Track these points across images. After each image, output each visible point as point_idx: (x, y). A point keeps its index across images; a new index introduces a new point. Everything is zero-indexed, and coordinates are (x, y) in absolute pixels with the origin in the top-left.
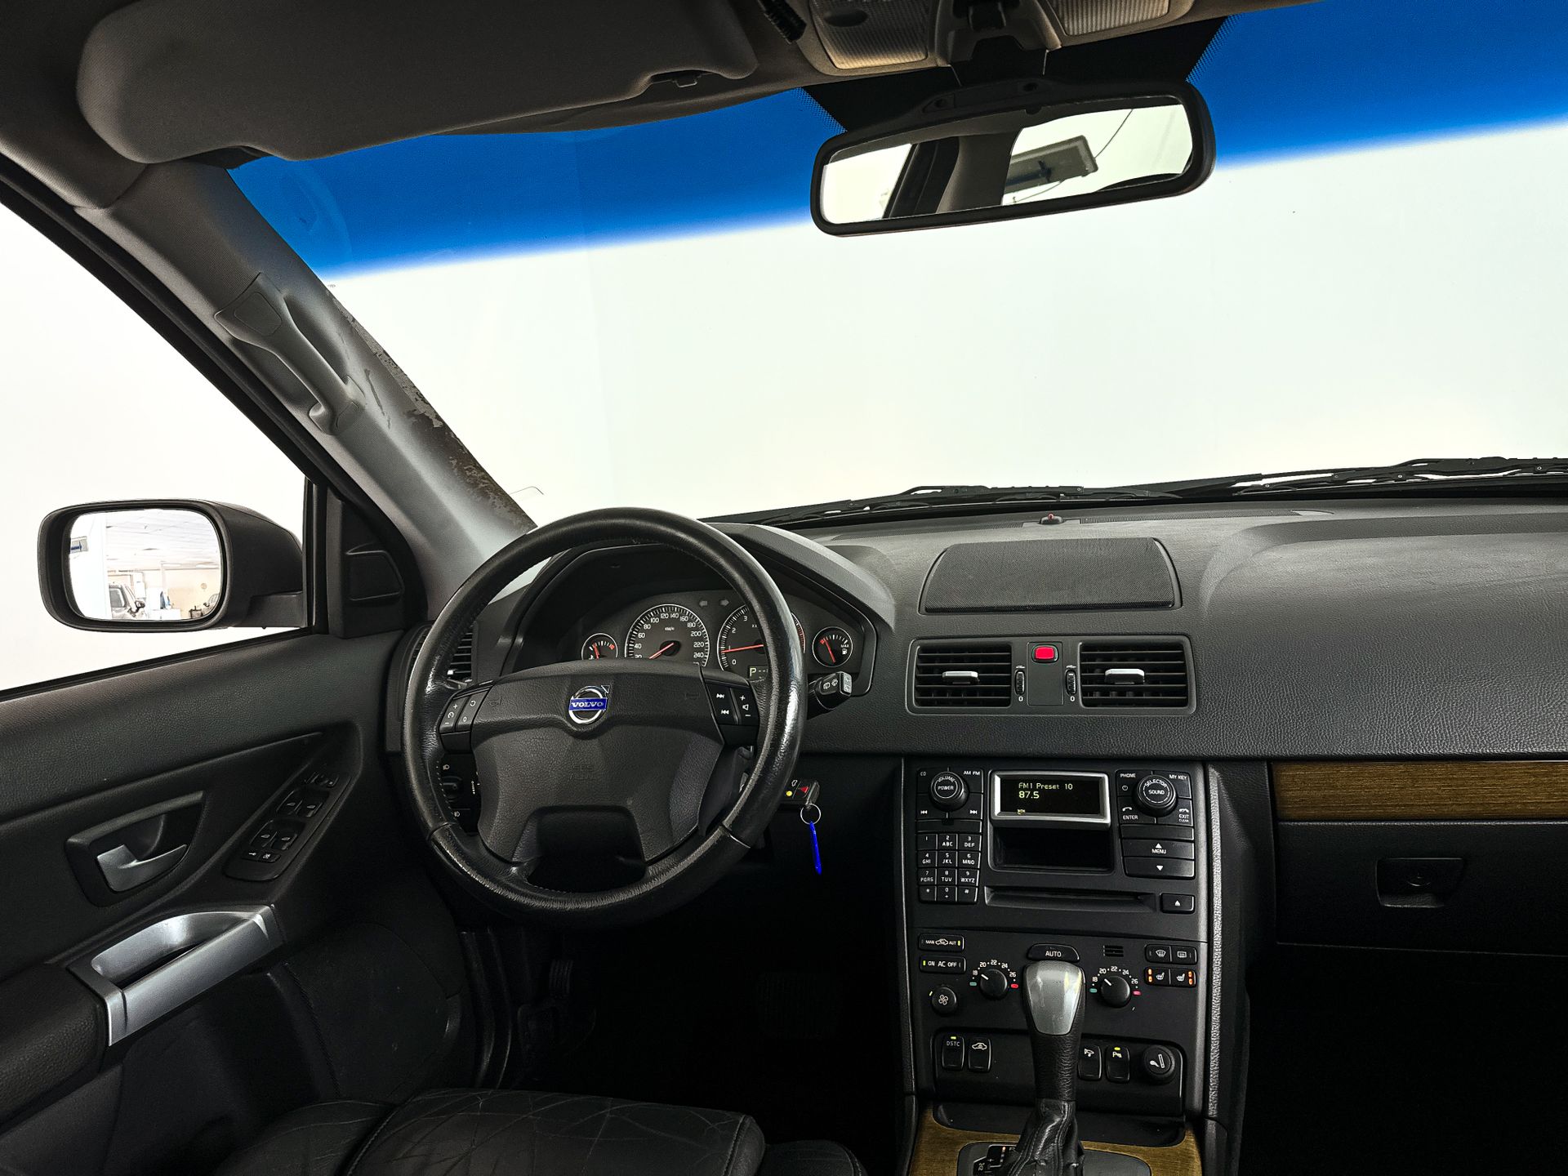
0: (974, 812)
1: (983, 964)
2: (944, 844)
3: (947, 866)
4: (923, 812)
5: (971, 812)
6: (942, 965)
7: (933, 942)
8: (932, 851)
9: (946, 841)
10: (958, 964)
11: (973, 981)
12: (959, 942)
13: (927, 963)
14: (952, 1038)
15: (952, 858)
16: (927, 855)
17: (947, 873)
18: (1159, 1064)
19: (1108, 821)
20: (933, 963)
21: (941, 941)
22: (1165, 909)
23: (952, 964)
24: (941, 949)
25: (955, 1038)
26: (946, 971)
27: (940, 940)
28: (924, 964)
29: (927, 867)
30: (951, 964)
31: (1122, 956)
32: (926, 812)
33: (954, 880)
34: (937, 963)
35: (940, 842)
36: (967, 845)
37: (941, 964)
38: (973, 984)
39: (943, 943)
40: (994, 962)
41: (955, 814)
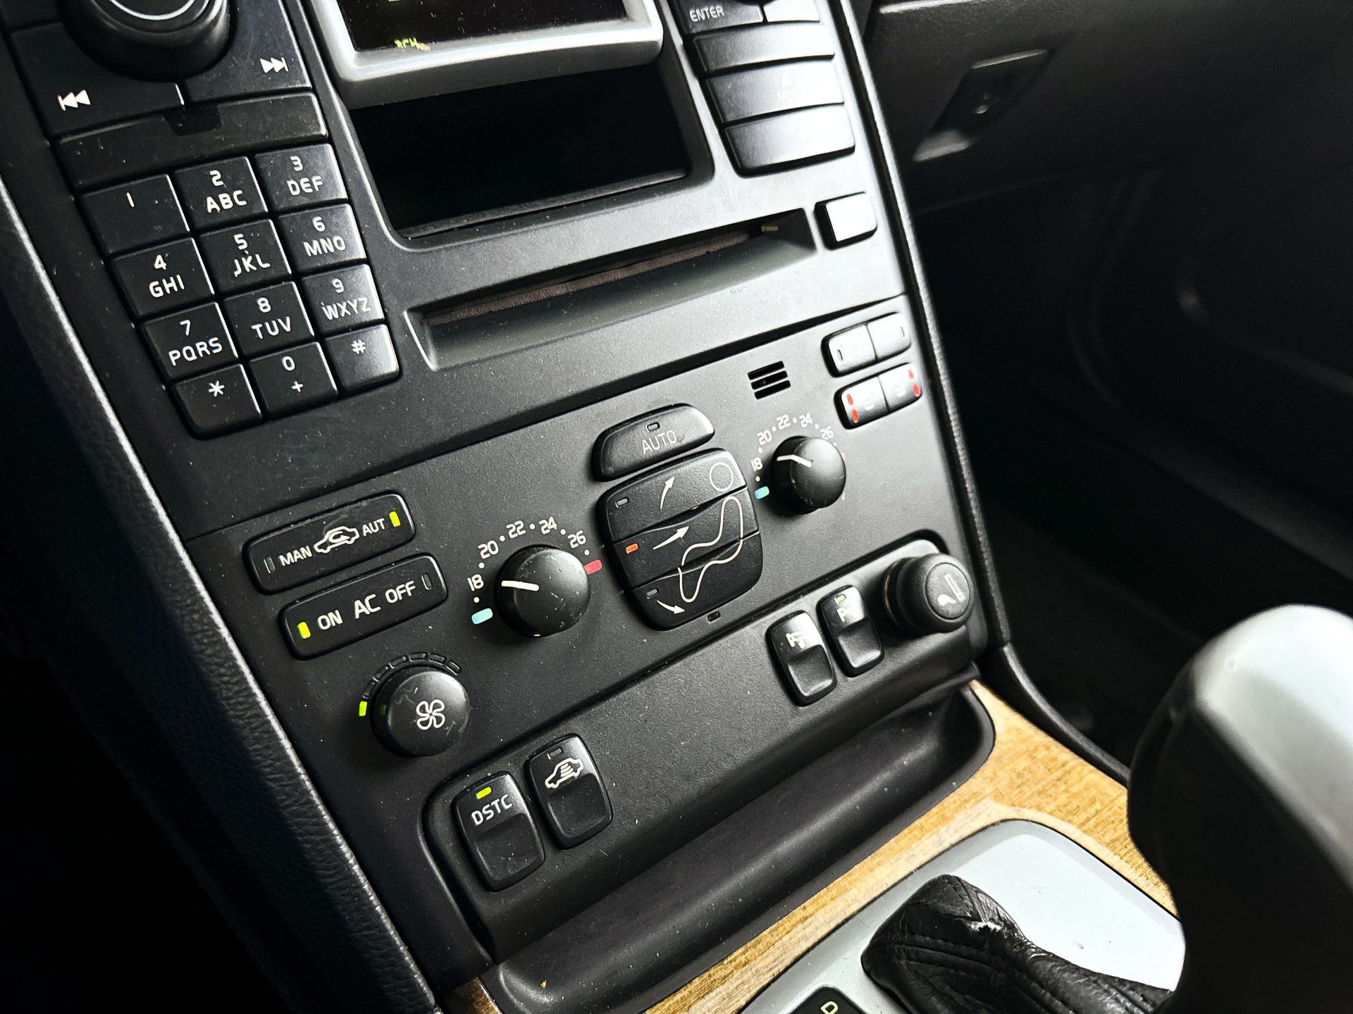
0: (278, 65)
1: (488, 549)
2: (211, 204)
3: (259, 283)
4: (70, 101)
5: (266, 66)
6: (368, 610)
7: (306, 552)
8: (171, 241)
9: (215, 192)
10: (418, 584)
11: (480, 607)
12: (394, 517)
13: (313, 626)
14: (480, 795)
15: (259, 246)
16: (160, 263)
17: (264, 305)
18: (953, 596)
19: (653, 33)
20: (334, 618)
21: (335, 538)
22: (839, 237)
23: (398, 594)
24: (344, 559)
25: (488, 791)
26: (391, 619)
27: (329, 536)
28: (304, 631)
29: (174, 304)
30: (395, 594)
31: (787, 385)
32: (83, 98)
33: (297, 322)
34: (347, 613)
35: (192, 202)
36: (298, 188)
37: (362, 608)
38: (485, 615)
39: (343, 540)
40: (516, 530)
41: (206, 85)
